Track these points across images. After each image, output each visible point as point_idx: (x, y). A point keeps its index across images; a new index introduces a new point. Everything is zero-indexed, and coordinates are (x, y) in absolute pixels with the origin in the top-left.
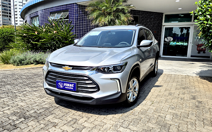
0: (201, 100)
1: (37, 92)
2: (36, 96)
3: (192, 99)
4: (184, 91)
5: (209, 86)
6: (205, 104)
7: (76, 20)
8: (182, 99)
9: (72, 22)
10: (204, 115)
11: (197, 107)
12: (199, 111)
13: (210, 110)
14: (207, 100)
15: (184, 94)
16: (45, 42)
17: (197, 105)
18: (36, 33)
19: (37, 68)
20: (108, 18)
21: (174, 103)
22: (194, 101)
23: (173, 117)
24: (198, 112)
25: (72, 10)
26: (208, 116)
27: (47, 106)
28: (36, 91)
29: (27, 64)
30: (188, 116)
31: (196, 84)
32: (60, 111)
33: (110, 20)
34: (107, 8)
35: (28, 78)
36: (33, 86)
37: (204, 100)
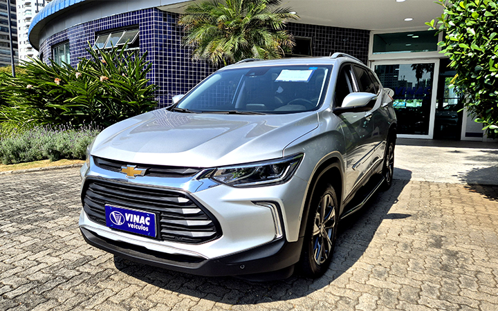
0: (455, 249)
1: (29, 234)
2: (22, 246)
3: (433, 245)
4: (413, 225)
5: (477, 208)
6: (466, 260)
7: (156, 49)
8: (406, 246)
9: (147, 54)
10: (461, 293)
11: (445, 268)
12: (449, 281)
13: (478, 276)
14: (472, 247)
15: (412, 232)
16: (80, 104)
17: (445, 262)
18: (57, 82)
19: (55, 169)
20: (234, 42)
21: (385, 257)
22: (438, 250)
23: (379, 302)
24: (446, 283)
25: (147, 24)
26: (473, 296)
27: (40, 276)
28: (28, 231)
29: (34, 159)
30: (419, 295)
31: (446, 203)
32: (73, 291)
33: (236, 47)
34: (230, 18)
35: (23, 195)
36: (24, 218)
37: (463, 248)
